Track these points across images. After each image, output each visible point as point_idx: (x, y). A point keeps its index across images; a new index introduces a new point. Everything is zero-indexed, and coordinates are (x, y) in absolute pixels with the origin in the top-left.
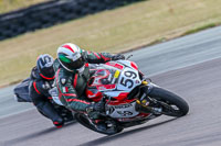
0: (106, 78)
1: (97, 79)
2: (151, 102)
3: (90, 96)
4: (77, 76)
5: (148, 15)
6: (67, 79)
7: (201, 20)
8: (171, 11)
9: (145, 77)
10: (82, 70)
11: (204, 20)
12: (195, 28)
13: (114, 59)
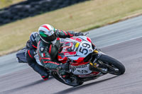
0: (71, 48)
1: (65, 48)
2: (100, 64)
3: (60, 60)
4: (51, 46)
5: (57, 20)
6: (44, 48)
7: (90, 24)
8: (71, 17)
9: (96, 47)
10: (54, 42)
11: (92, 23)
12: (87, 28)
13: (76, 35)
